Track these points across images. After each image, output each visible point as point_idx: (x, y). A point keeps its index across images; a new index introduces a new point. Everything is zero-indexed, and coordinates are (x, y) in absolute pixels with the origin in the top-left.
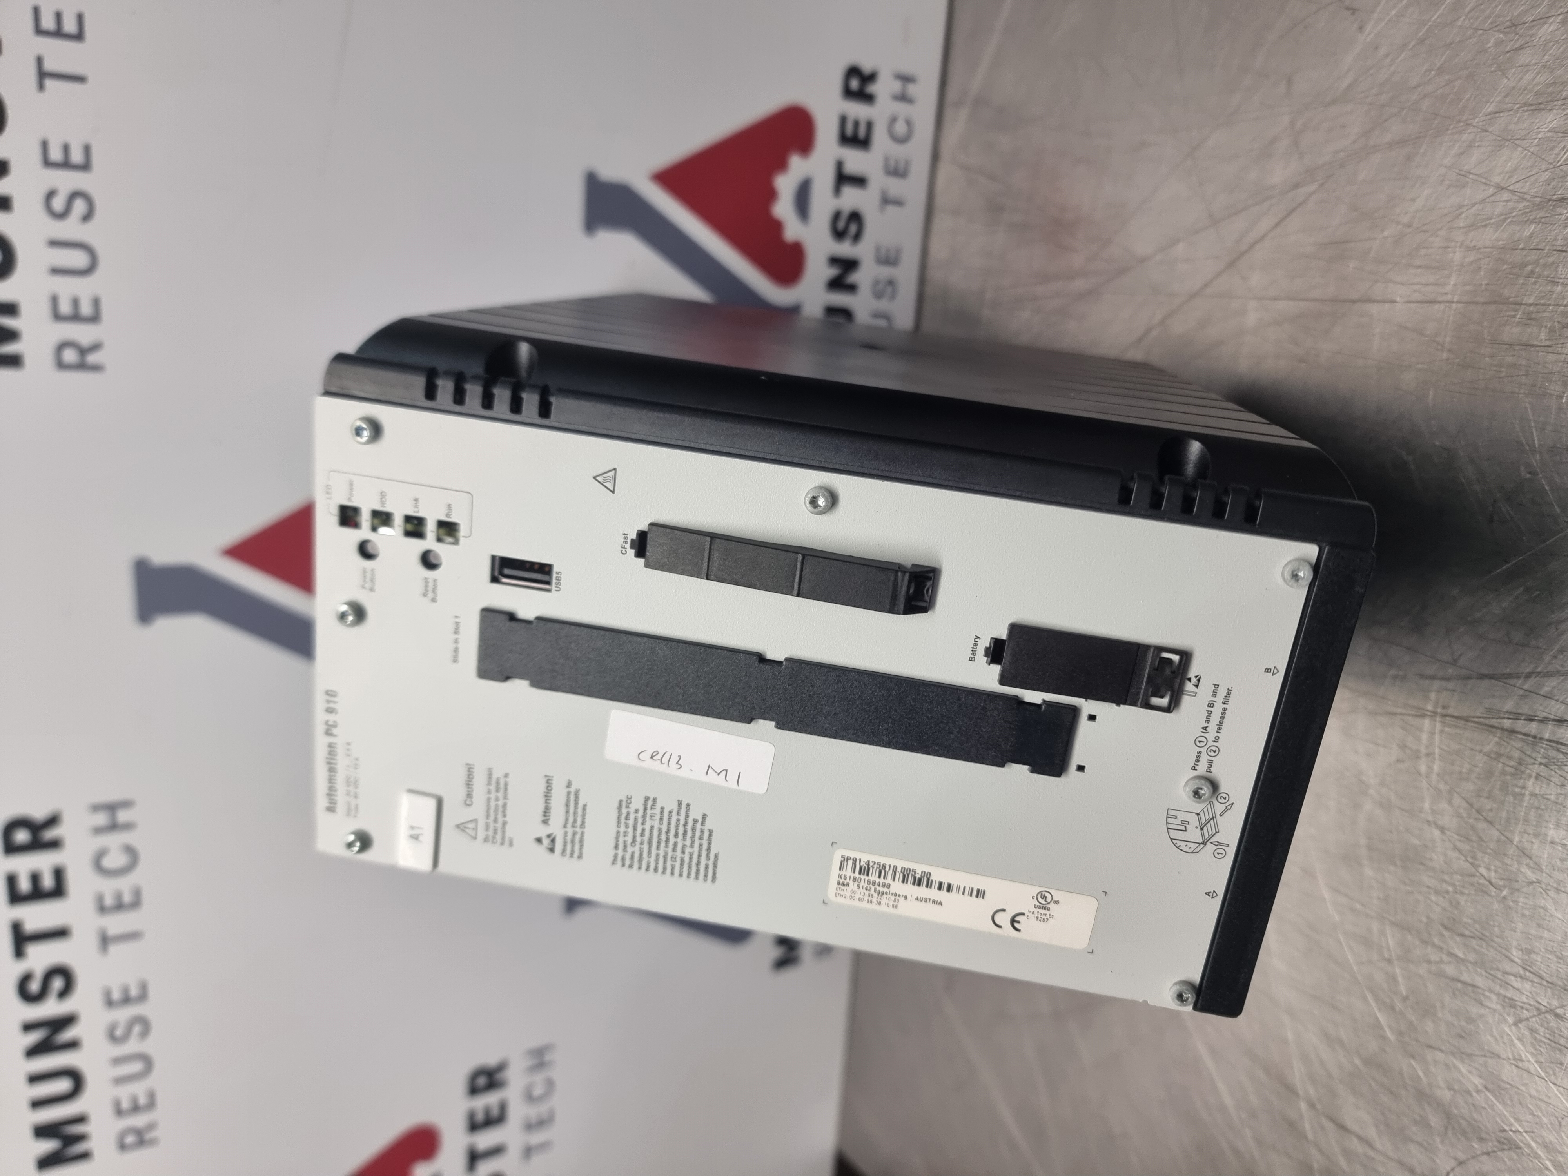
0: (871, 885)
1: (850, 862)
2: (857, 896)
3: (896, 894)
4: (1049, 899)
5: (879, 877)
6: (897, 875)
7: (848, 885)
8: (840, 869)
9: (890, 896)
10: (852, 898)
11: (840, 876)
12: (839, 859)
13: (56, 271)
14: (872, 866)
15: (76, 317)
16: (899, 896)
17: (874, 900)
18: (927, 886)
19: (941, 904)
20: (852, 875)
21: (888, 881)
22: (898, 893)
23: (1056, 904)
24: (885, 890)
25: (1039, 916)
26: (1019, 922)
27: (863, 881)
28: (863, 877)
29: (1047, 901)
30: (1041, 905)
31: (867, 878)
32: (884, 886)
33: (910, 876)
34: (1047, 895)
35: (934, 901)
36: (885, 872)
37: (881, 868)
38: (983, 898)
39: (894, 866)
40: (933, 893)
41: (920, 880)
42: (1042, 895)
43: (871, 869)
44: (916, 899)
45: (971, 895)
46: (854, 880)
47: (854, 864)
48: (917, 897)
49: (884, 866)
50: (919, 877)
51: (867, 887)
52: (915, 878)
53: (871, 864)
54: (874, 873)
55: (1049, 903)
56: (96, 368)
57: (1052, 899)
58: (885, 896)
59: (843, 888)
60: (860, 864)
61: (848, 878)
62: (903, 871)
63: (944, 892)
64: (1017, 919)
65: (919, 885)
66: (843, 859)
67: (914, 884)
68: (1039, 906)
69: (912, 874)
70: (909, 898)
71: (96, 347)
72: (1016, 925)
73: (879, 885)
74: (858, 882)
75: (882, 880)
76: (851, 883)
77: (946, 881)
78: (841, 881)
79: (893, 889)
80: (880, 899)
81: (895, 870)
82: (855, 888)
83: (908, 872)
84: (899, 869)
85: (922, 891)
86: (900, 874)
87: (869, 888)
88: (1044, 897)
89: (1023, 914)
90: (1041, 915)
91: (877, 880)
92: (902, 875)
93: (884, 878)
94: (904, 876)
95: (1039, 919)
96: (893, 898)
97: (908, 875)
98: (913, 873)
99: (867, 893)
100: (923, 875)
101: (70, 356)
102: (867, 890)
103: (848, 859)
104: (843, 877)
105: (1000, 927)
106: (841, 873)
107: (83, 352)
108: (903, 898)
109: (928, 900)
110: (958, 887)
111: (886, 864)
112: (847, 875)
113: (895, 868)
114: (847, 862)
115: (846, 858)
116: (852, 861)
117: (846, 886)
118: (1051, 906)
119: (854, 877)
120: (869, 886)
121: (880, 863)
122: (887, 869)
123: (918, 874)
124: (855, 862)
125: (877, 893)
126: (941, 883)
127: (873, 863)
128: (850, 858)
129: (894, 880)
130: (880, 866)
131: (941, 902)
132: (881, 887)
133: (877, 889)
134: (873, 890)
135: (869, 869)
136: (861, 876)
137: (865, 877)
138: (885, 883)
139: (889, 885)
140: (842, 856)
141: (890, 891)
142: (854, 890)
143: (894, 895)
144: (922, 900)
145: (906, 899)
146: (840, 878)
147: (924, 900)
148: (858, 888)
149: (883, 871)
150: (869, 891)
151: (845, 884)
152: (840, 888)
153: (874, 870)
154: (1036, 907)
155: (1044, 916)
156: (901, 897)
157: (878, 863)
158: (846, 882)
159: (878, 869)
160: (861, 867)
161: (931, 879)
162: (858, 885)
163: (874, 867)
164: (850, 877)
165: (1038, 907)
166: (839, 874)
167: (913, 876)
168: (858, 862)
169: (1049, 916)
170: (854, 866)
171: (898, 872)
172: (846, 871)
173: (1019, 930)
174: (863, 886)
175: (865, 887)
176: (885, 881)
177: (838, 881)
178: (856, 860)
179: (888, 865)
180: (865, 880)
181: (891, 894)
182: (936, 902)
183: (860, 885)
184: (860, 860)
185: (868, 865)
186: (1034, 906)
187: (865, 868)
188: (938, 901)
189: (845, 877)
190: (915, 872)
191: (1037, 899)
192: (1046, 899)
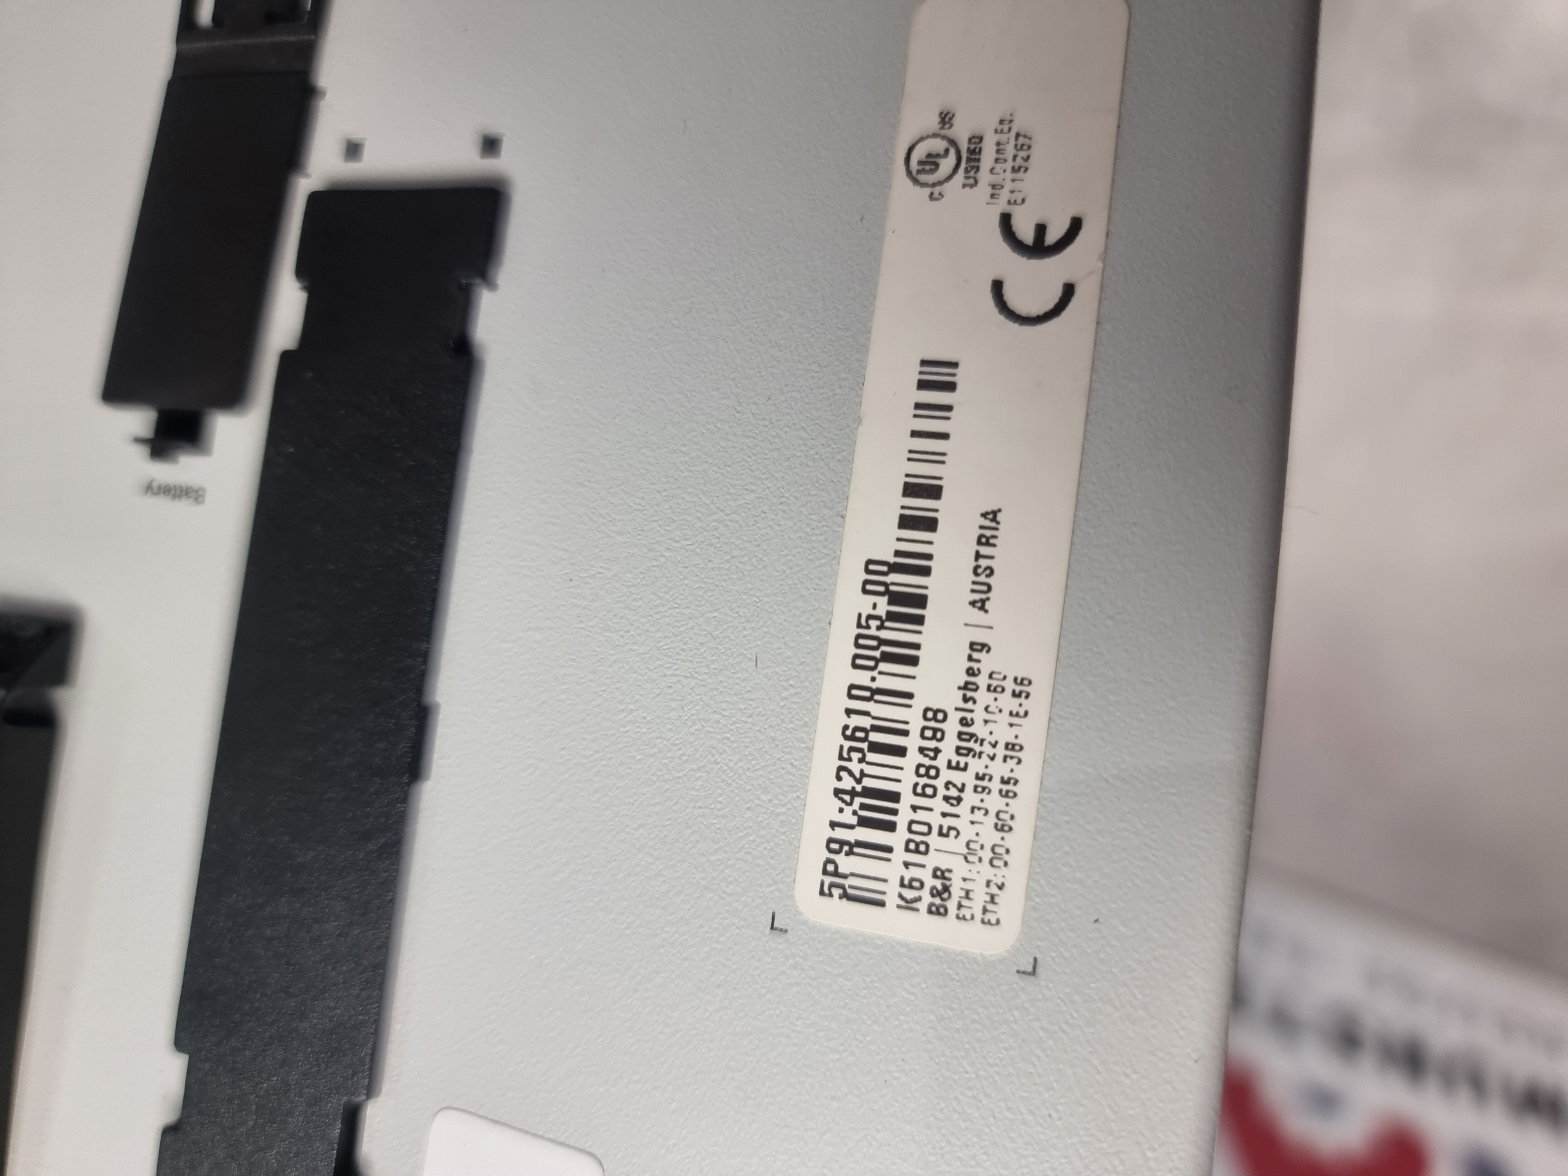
0: (939, 783)
1: (845, 863)
2: (990, 836)
3: (967, 683)
4: (938, 145)
5: (901, 751)
6: (883, 682)
7: (939, 873)
8: (881, 904)
9: (979, 708)
10: (998, 857)
11: (909, 905)
12: (836, 903)
14: (859, 781)
16: (970, 672)
17: (999, 769)
18: (925, 571)
19: (993, 515)
20: (899, 855)
21: (915, 721)
22: (963, 678)
23: (955, 119)
24: (952, 727)
25: (1008, 164)
26: (1041, 230)
27: (921, 816)
28: (904, 816)
29: (947, 151)
30: (963, 166)
31: (908, 798)
32: (938, 735)
33: (884, 634)
34: (919, 154)
35: (985, 541)
36: (875, 728)
37: (865, 746)
38: (955, 365)
39: (851, 696)
40: (951, 548)
41: (895, 598)
43: (867, 782)
44: (982, 608)
45: (949, 408)
46: (917, 848)
47: (851, 848)
48: (973, 603)
50: (890, 603)
51: (946, 799)
52: (892, 616)
53: (847, 783)
54: (880, 772)
55: (952, 142)
58: (978, 729)
59: (956, 892)
60: (851, 827)
61: (914, 872)
62: (871, 663)
63: (944, 509)
64: (1027, 234)
65: (921, 601)
66: (836, 892)
67: (919, 620)
68: (967, 171)
69: (879, 628)
70: (980, 636)
72: (1051, 238)
73: (937, 751)
74: (929, 832)
75: (912, 743)
76: (932, 860)
77: (895, 503)
78: (927, 899)
79: (950, 700)
80: (994, 746)
81: (867, 694)
82: (956, 845)
83: (874, 643)
84: (863, 678)
85: (947, 588)
86: (880, 673)
87: (953, 792)
88: (931, 162)
89: (1006, 220)
90: (1005, 160)
91: (913, 758)
92: (883, 666)
93: (905, 733)
94: (888, 658)
95: (1019, 161)
96: (983, 697)
98: (874, 623)
99: (970, 798)
100: (881, 589)
102: (959, 800)
103: (830, 869)
104: (909, 894)
105: (1069, 291)
106: (892, 900)
108: (978, 661)
109: (983, 563)
110: (914, 456)
111: (846, 727)
112: (902, 879)
113: (855, 692)
114: (845, 877)
115: (828, 880)
116: (840, 859)
117: (950, 879)
118: (961, 132)
119: (907, 850)
120: (942, 792)
121: (841, 747)
122: (866, 722)
123: (875, 606)
124: (842, 843)
125: (969, 759)
126: (906, 522)
127: (843, 774)
128: (828, 861)
129: (910, 696)
130: (851, 749)
131: (984, 515)
132: (940, 745)
133: (950, 762)
134: (957, 777)
135: (868, 792)
136: (901, 821)
137: (903, 806)
138: (924, 729)
139: (930, 715)
140: (822, 893)
141: (957, 709)
142: (965, 851)
143: (969, 694)
144: (985, 588)
145: (984, 647)
146: (915, 905)
147: (982, 579)
148: (953, 833)
149: (874, 737)
150: (962, 790)
151: (940, 887)
152: (960, 906)
153: (869, 770)
154: (971, 181)
155: (1010, 151)
156: (975, 666)
157: (841, 758)
158: (930, 882)
159: (864, 756)
160: (864, 822)
161: (892, 559)
162: (941, 834)
163: (858, 775)
164: (907, 865)
165: (972, 174)
166: (899, 907)
167: (887, 624)
168: (841, 834)
169: (1003, 138)
170: (856, 850)
171: (873, 679)
172: (885, 881)
173: (1076, 225)
174: (944, 815)
175: (948, 809)
176: (915, 731)
177: (930, 912)
178: (830, 841)
179: (845, 720)
180: (914, 808)
181: (969, 705)
182: (988, 533)
183: (941, 827)
184: (833, 825)
185: (853, 793)
186: (967, 189)
187: (863, 807)
188: (981, 527)
189: (911, 887)
190: (870, 617)
191: (940, 183)
192: (938, 156)
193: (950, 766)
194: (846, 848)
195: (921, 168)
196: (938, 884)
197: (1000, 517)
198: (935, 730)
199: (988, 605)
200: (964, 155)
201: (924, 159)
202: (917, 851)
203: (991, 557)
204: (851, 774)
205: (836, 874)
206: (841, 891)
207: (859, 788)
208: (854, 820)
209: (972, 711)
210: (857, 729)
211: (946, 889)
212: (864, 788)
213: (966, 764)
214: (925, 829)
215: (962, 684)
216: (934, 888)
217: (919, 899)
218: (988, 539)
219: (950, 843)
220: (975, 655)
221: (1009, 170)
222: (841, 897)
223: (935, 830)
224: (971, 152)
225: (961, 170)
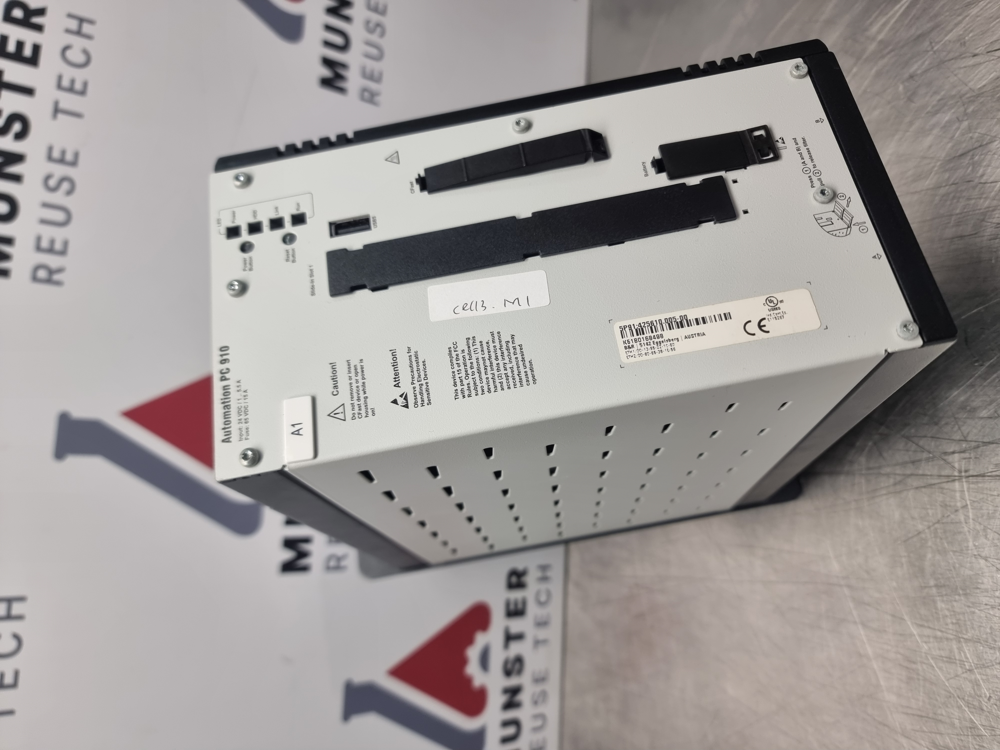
0: (649, 341)
1: (627, 329)
2: (643, 352)
3: (670, 340)
4: (775, 302)
5: (652, 332)
6: (664, 325)
7: (633, 346)
8: (623, 338)
9: (666, 343)
10: (640, 355)
11: (624, 342)
12: (619, 330)
13: (44, 222)
14: (644, 327)
15: (51, 250)
16: (672, 340)
17: (656, 350)
18: (688, 326)
19: (704, 334)
20: (633, 338)
21: (660, 332)
23: (782, 303)
24: (661, 340)
25: (776, 316)
26: (764, 326)
27: (642, 339)
29: (775, 304)
30: (773, 308)
31: (644, 336)
32: (658, 338)
33: (673, 323)
34: (772, 299)
35: (698, 334)
36: (655, 326)
37: (651, 326)
38: (731, 318)
39: (659, 320)
40: (695, 329)
41: (681, 322)
42: (769, 300)
43: (644, 328)
44: (685, 338)
45: (722, 320)
46: (636, 341)
48: (686, 336)
49: (652, 322)
50: (680, 322)
51: (647, 343)
52: (677, 323)
53: (642, 325)
54: (647, 330)
55: (777, 304)
56: (58, 283)
57: (777, 301)
58: (662, 344)
59: (630, 350)
60: (634, 328)
61: (631, 342)
62: (667, 322)
63: (702, 326)
64: (762, 324)
65: (682, 327)
66: (621, 329)
67: (679, 328)
68: (772, 309)
69: (674, 321)
70: (680, 339)
71: (60, 270)
72: (763, 328)
73: (655, 338)
74: (639, 342)
75: (655, 334)
76: (634, 344)
77: (699, 317)
78: (627, 345)
79: (666, 337)
80: (660, 348)
81: (661, 323)
82: (639, 347)
83: (671, 321)
84: (663, 321)
85: (687, 331)
86: (666, 324)
87: (649, 344)
88: (771, 301)
89: (764, 319)
90: (777, 315)
91: (652, 335)
92: (667, 324)
93: (656, 332)
94: (669, 324)
95: (777, 318)
96: (669, 343)
97: (672, 322)
98: (675, 320)
99: (649, 347)
100: (682, 319)
101: (42, 274)
102: (648, 345)
103: (625, 327)
104: (627, 342)
105: (754, 334)
106: (624, 339)
107: (51, 272)
108: (675, 340)
109: (694, 335)
110: (710, 317)
111: (653, 321)
112: (629, 340)
113: (660, 321)
114: (625, 330)
115: (623, 327)
116: (628, 328)
117: (632, 348)
118: (779, 305)
119: (635, 339)
120: (648, 342)
121: (649, 322)
122: (655, 324)
123: (678, 319)
124: (631, 327)
125: (656, 344)
126: (697, 320)
127: (644, 324)
128: (626, 326)
129: (663, 330)
130: (649, 323)
131: (703, 333)
132: (656, 339)
133: (654, 341)
134: (652, 343)
135: (642, 329)
136: (639, 336)
137: (642, 336)
138: (658, 335)
139: (661, 335)
140: (620, 327)
141: (664, 340)
142: (639, 349)
143: (668, 341)
144: (689, 337)
145: (678, 341)
146: (625, 344)
147: (691, 336)
148: (641, 346)
149: (653, 327)
150: (650, 345)
151: (630, 347)
152: (628, 351)
153: (647, 328)
154: (770, 310)
155: (779, 315)
156: (674, 340)
157: (647, 322)
158: (630, 345)
159: (649, 326)
160: (636, 330)
161: (688, 319)
162: (640, 344)
163: (645, 326)
164: (632, 340)
165: (772, 310)
166: (623, 341)
167: (675, 323)
168: (632, 327)
169: (781, 313)
170: (631, 330)
171: (664, 323)
172: (627, 337)
173: (768, 332)
174: (644, 343)
175: (645, 344)
176: (658, 333)
177: (625, 347)
178: (630, 325)
179: (654, 321)
180: (643, 338)
181: (666, 341)
182: (700, 335)
183: (641, 343)
184: (634, 325)
185: (641, 326)
186: (768, 310)
187: (639, 329)
188: (701, 333)
189: (628, 342)
190: (675, 319)
191: (767, 304)
192: (773, 302)
193: (653, 342)
194: (630, 328)
195: (770, 300)
196: (631, 346)
197: (704, 336)
198: (659, 337)
199: (686, 339)
200: (776, 307)
201: (772, 300)
202: (635, 341)
203: (696, 336)
204: (644, 325)
205: (625, 328)
206: (622, 330)
207: (642, 327)
208: (636, 328)
209: (665, 342)
210: (653, 323)
211: (630, 348)
212: (643, 328)
213: (655, 344)
214: (640, 341)
215: (669, 339)
216: (630, 346)
217: (626, 344)
218: (699, 335)
219: (639, 346)
220: (676, 340)
221: (775, 316)
222: (621, 330)
223: (640, 343)
224: (776, 308)
225: (771, 308)
